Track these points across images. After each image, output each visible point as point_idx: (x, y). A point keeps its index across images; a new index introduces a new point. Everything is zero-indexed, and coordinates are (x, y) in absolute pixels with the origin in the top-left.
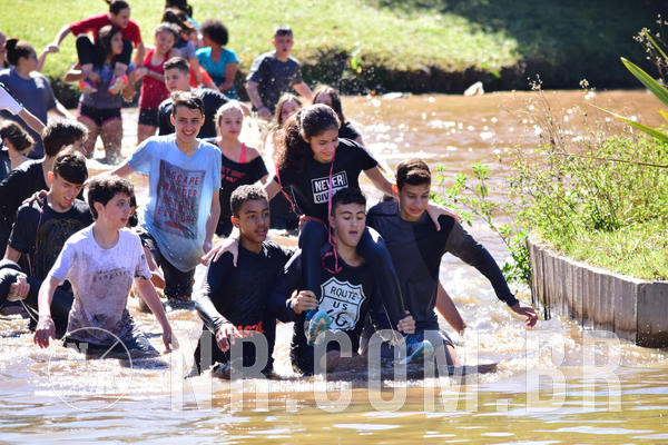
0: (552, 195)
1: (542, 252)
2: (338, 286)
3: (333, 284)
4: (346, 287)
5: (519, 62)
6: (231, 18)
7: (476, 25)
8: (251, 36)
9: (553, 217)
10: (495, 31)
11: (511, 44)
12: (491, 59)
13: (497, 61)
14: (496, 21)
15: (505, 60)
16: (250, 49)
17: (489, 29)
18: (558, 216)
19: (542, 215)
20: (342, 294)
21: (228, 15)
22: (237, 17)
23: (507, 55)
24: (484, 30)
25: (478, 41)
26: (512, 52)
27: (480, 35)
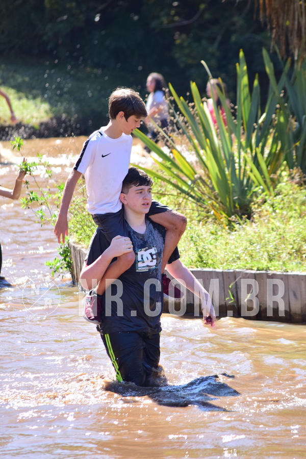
0: (84, 213)
1: (79, 251)
5: (52, 119)
7: (21, 94)
9: (85, 227)
10: (34, 98)
11: (45, 106)
12: (32, 117)
13: (37, 118)
14: (34, 92)
15: (42, 117)
17: (30, 96)
18: (89, 227)
19: (78, 226)
23: (43, 114)
24: (27, 97)
25: (23, 105)
26: (46, 112)
27: (24, 101)
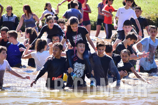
2: (78, 65)
3: (77, 64)
4: (80, 65)
6: (147, 3)
8: (153, 9)
16: (153, 13)
20: (79, 66)
21: (146, 2)
22: (149, 3)
